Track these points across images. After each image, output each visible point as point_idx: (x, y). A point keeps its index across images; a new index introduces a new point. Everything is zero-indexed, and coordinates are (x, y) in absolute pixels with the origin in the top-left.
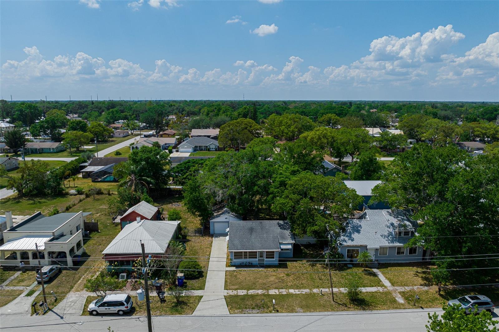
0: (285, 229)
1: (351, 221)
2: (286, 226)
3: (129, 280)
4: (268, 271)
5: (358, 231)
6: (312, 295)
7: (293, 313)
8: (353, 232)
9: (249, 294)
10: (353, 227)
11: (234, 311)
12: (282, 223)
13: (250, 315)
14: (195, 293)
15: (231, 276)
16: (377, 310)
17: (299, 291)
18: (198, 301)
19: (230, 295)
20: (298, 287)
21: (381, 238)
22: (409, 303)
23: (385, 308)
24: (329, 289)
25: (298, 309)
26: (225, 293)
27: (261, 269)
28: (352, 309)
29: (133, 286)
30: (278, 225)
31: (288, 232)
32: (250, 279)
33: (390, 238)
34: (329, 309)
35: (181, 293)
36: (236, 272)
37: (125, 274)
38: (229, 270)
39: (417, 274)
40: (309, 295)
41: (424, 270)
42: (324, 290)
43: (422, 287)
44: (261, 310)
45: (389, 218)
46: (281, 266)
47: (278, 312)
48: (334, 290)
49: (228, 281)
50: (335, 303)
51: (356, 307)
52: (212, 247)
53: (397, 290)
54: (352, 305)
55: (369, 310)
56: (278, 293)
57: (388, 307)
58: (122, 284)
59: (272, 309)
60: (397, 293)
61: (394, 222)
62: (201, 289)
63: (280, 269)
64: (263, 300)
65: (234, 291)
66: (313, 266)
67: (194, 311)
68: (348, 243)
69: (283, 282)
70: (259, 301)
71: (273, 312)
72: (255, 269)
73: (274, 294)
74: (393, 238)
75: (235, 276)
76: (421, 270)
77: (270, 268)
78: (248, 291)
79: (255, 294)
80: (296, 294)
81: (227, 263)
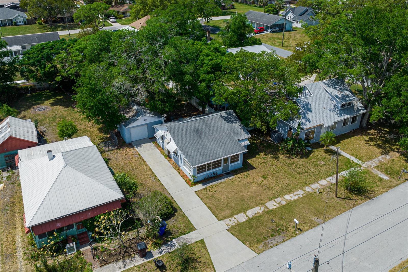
0: (232, 122)
1: (299, 99)
2: (232, 118)
3: (81, 250)
4: (241, 179)
5: (310, 110)
6: (310, 195)
7: (316, 226)
8: (306, 112)
9: (251, 217)
10: (304, 107)
11: (257, 247)
12: (226, 115)
13: (280, 246)
14: (188, 238)
15: (207, 198)
16: (380, 194)
17: (295, 195)
18: (205, 249)
19: (233, 227)
20: (288, 190)
21: (331, 113)
22: (393, 178)
23: (382, 190)
24: (319, 183)
25: (316, 219)
26: (223, 225)
27: (231, 178)
28: (359, 201)
29: (99, 258)
30: (222, 119)
31: (237, 125)
32: (233, 196)
33: (337, 111)
34: (342, 209)
35: (173, 246)
36: (208, 190)
37: (74, 244)
38: (199, 191)
39: (368, 142)
40: (308, 197)
41: (369, 137)
42: (315, 186)
43: (384, 156)
44: (282, 234)
45: (330, 90)
46: (247, 167)
47: (301, 231)
48: (323, 182)
49: (211, 206)
50: (339, 199)
51: (360, 197)
52: (145, 161)
53: (371, 166)
54: (354, 195)
55: (374, 197)
56: (278, 206)
57: (383, 188)
58: (79, 261)
59: (291, 229)
60: (373, 169)
61: (337, 94)
62: (191, 228)
63: (250, 172)
64: (272, 220)
65: (230, 219)
66: (277, 158)
67: (213, 267)
68: (307, 126)
69: (268, 188)
70: (270, 223)
71: (297, 232)
72: (224, 179)
73: (275, 207)
74: (339, 110)
75: (213, 196)
76: (367, 138)
77: (239, 174)
78: (245, 213)
79: (257, 215)
80: (296, 200)
81: (186, 181)
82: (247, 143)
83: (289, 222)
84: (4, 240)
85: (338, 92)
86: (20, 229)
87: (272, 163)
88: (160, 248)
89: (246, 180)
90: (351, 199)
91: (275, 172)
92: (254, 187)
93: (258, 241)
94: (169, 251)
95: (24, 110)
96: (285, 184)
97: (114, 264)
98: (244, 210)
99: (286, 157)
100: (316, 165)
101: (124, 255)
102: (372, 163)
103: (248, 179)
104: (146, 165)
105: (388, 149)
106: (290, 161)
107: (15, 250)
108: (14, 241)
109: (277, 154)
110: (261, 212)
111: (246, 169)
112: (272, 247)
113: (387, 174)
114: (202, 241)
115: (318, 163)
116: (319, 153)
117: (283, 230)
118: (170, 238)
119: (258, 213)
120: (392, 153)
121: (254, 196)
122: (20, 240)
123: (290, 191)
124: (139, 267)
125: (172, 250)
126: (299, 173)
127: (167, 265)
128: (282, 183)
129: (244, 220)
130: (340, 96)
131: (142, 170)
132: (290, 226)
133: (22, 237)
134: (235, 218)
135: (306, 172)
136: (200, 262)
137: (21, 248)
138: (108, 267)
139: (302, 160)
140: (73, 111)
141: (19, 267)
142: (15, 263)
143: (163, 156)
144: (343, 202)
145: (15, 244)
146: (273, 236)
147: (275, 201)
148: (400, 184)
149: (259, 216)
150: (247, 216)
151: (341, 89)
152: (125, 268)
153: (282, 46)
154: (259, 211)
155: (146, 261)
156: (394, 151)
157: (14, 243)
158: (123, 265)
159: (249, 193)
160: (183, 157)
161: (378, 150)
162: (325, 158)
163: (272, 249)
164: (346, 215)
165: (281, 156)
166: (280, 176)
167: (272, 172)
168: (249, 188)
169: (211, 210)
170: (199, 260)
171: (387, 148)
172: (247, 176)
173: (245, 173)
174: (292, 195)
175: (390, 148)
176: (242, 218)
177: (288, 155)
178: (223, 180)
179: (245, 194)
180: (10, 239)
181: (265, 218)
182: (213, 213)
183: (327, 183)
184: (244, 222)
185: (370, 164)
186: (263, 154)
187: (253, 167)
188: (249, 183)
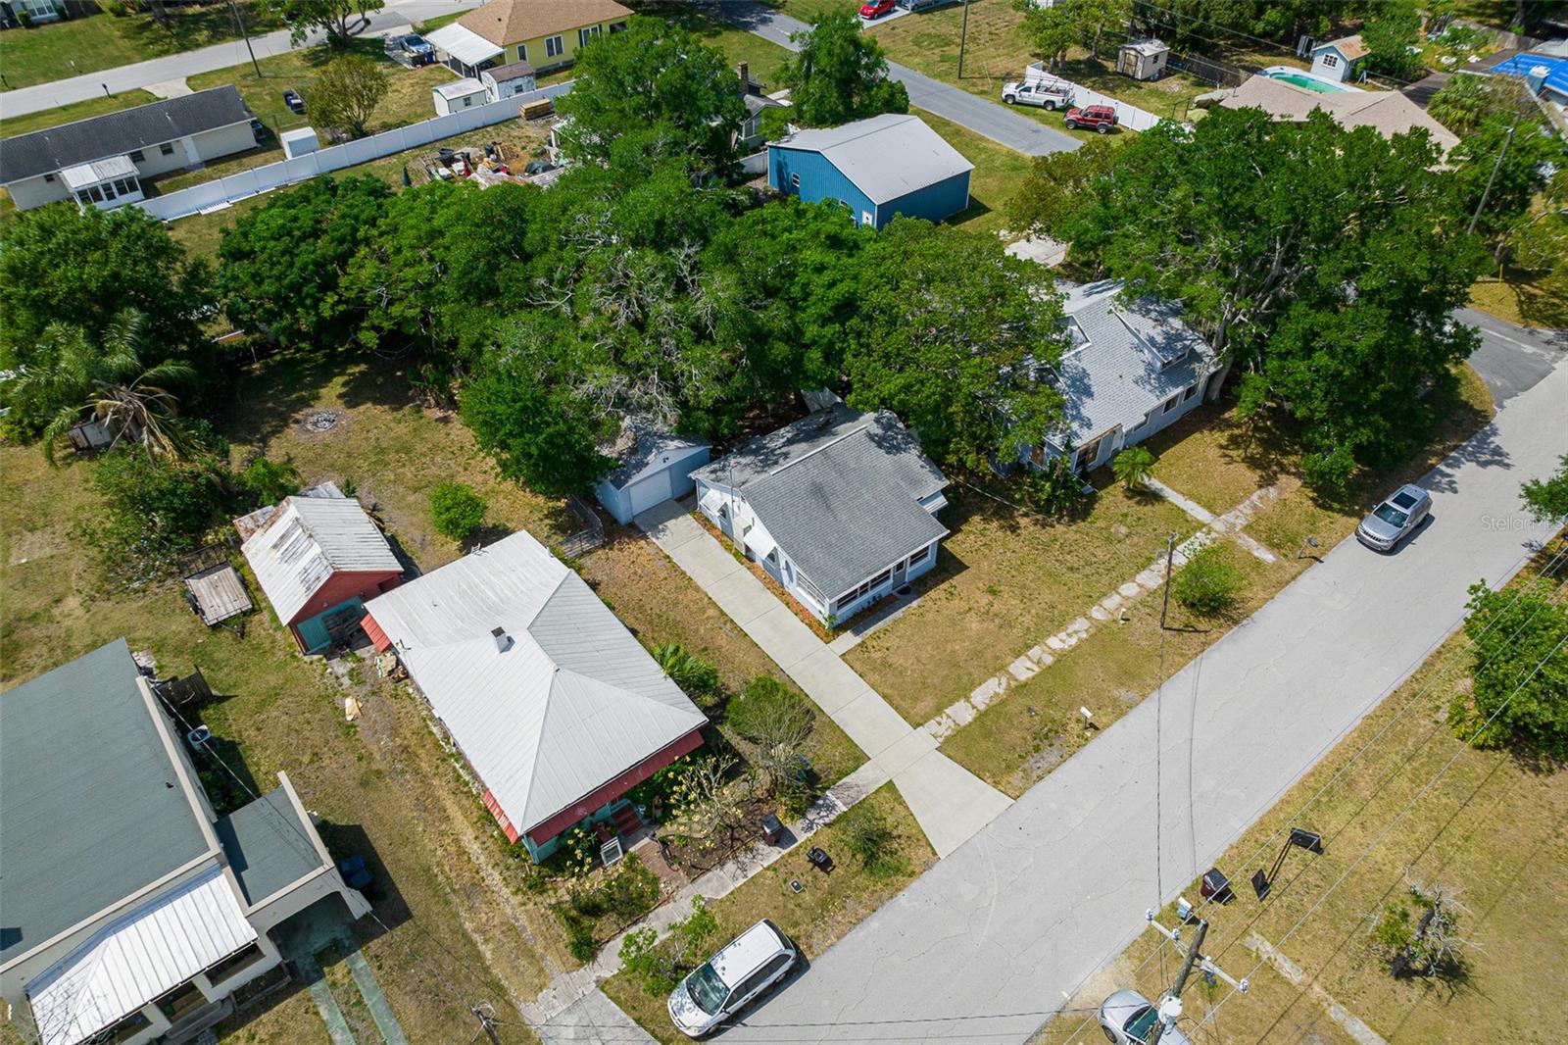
0: (898, 449)
2: (896, 439)
3: (632, 850)
4: (938, 603)
5: (1087, 392)
6: (1105, 631)
7: (1126, 713)
8: (1081, 400)
9: (982, 707)
10: (1073, 385)
11: (1009, 783)
12: (880, 432)
13: (1057, 774)
14: (860, 783)
15: (874, 669)
16: (1256, 609)
17: (1069, 635)
18: (900, 804)
19: (947, 740)
20: (1052, 621)
21: (1137, 389)
22: (1286, 556)
23: (1261, 594)
24: (1119, 594)
25: (1123, 694)
26: (925, 739)
27: (915, 604)
28: (1214, 634)
29: (680, 864)
30: (873, 444)
31: (912, 457)
32: (932, 656)
33: (1153, 381)
34: (1177, 659)
35: (831, 808)
36: (870, 647)
37: (616, 842)
38: (849, 652)
39: (1228, 452)
40: (1099, 635)
41: (1227, 433)
42: (1112, 602)
43: (1264, 491)
44: (1057, 743)
45: (1135, 320)
46: (946, 566)
47: (1096, 729)
48: (1129, 589)
49: (888, 691)
50: (1168, 633)
51: (1214, 622)
52: (690, 578)
53: (1234, 525)
54: (1201, 618)
55: (1244, 618)
56: (1037, 669)
57: (1264, 589)
58: (639, 877)
59: (1075, 728)
60: (1241, 534)
61: (1153, 333)
62: (859, 758)
63: (957, 580)
64: (1030, 710)
65: (938, 719)
66: (1014, 529)
67: (930, 845)
68: (1084, 439)
69: (1007, 624)
70: (1026, 719)
71: (1088, 734)
72: (900, 611)
73: (1031, 674)
74: (1158, 379)
75: (885, 664)
76: (1222, 437)
77: (931, 589)
78: (967, 699)
79: (996, 701)
80: (1074, 649)
81: (811, 627)
82: (941, 502)
83: (1067, 710)
84: (439, 853)
85: (1153, 323)
86: (462, 818)
87: (1004, 545)
88: (804, 816)
89: (951, 605)
90: (1196, 631)
91: (1014, 573)
92: (974, 625)
93: (1008, 767)
94: (827, 820)
95: (273, 433)
96: (1043, 605)
97: (717, 872)
98: (964, 692)
99: (1035, 524)
100: (1109, 540)
101: (732, 847)
102: (1237, 517)
103: (957, 601)
104: (697, 589)
105: (1275, 468)
106: (1045, 535)
107: (478, 873)
108: (462, 852)
109: (1012, 517)
110: (1001, 691)
111: (946, 570)
112: (1040, 778)
113: (1273, 546)
114: (890, 786)
115: (1112, 530)
116: (1112, 499)
117: (1057, 732)
118: (819, 789)
119: (996, 694)
120: (1283, 478)
121: (979, 648)
122: (475, 847)
123: (1058, 624)
124: (775, 870)
125: (832, 817)
126: (1071, 569)
127: (832, 855)
128: (1035, 602)
129: (970, 719)
130: (1159, 339)
131: (694, 608)
132: (1069, 719)
133: (476, 838)
134: (949, 717)
135: (1088, 564)
136: (900, 837)
137: (490, 867)
138: (708, 881)
139: (1074, 527)
140: (421, 418)
141: (509, 911)
142: (494, 904)
143: (732, 557)
144: (1177, 639)
145: (469, 858)
146: (1037, 749)
147: (1029, 658)
148: (1300, 573)
149: (999, 704)
150: (974, 707)
151: (1161, 313)
152: (745, 876)
153: (960, 78)
154: (998, 690)
155: (785, 852)
156: (1288, 473)
157: (466, 858)
158: (739, 871)
159: (967, 643)
160: (795, 568)
161: (1248, 473)
162: (1125, 515)
163: (1041, 784)
164: (1187, 675)
165: (1023, 522)
166: (1028, 582)
167: (1008, 572)
168: (963, 630)
169: (890, 703)
170: (895, 833)
171: (1270, 467)
172: (952, 594)
173: (945, 585)
174: (1062, 635)
175: (1279, 464)
176: (962, 713)
177: (1040, 517)
178: (899, 614)
179: (957, 647)
180: (453, 849)
181: (1013, 707)
182: (896, 709)
183: (1137, 589)
184: (970, 723)
185: (1232, 520)
186: (977, 518)
187: (960, 562)
188: (959, 613)
